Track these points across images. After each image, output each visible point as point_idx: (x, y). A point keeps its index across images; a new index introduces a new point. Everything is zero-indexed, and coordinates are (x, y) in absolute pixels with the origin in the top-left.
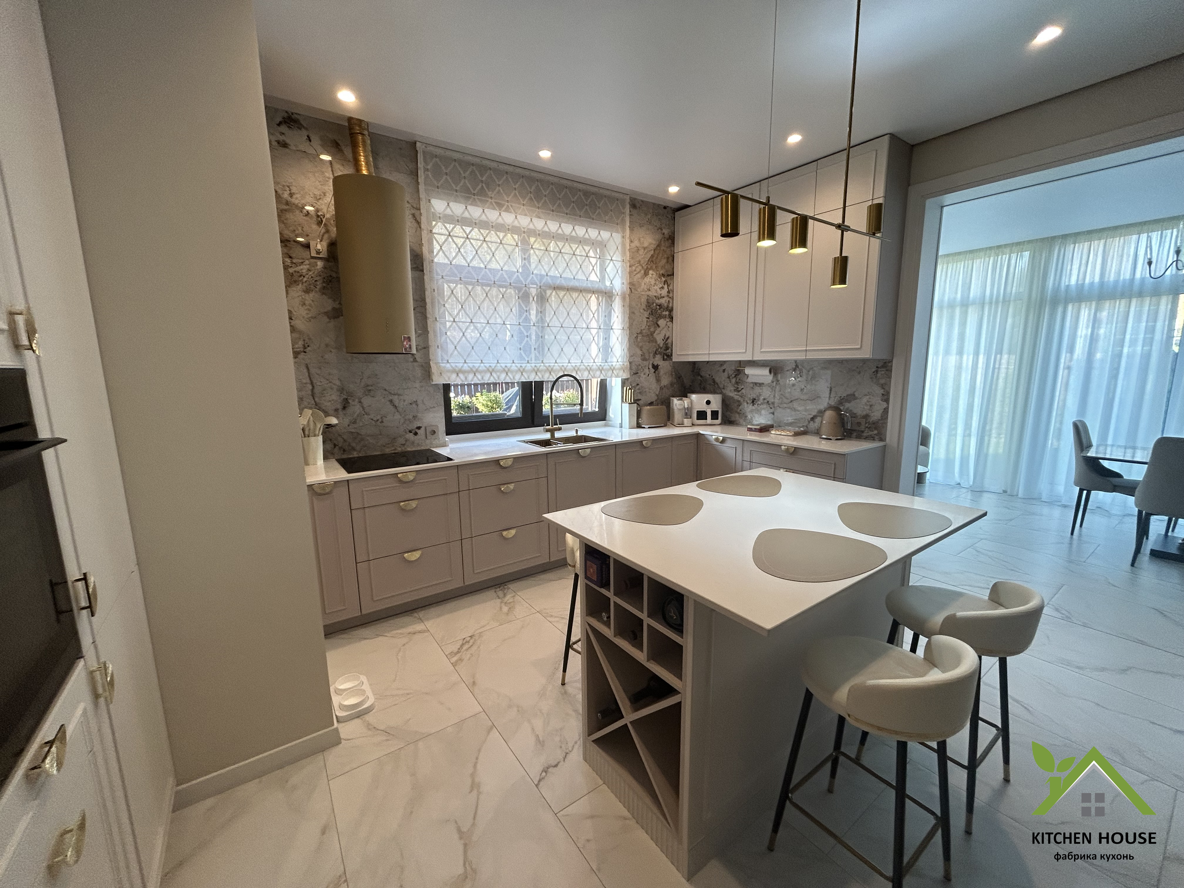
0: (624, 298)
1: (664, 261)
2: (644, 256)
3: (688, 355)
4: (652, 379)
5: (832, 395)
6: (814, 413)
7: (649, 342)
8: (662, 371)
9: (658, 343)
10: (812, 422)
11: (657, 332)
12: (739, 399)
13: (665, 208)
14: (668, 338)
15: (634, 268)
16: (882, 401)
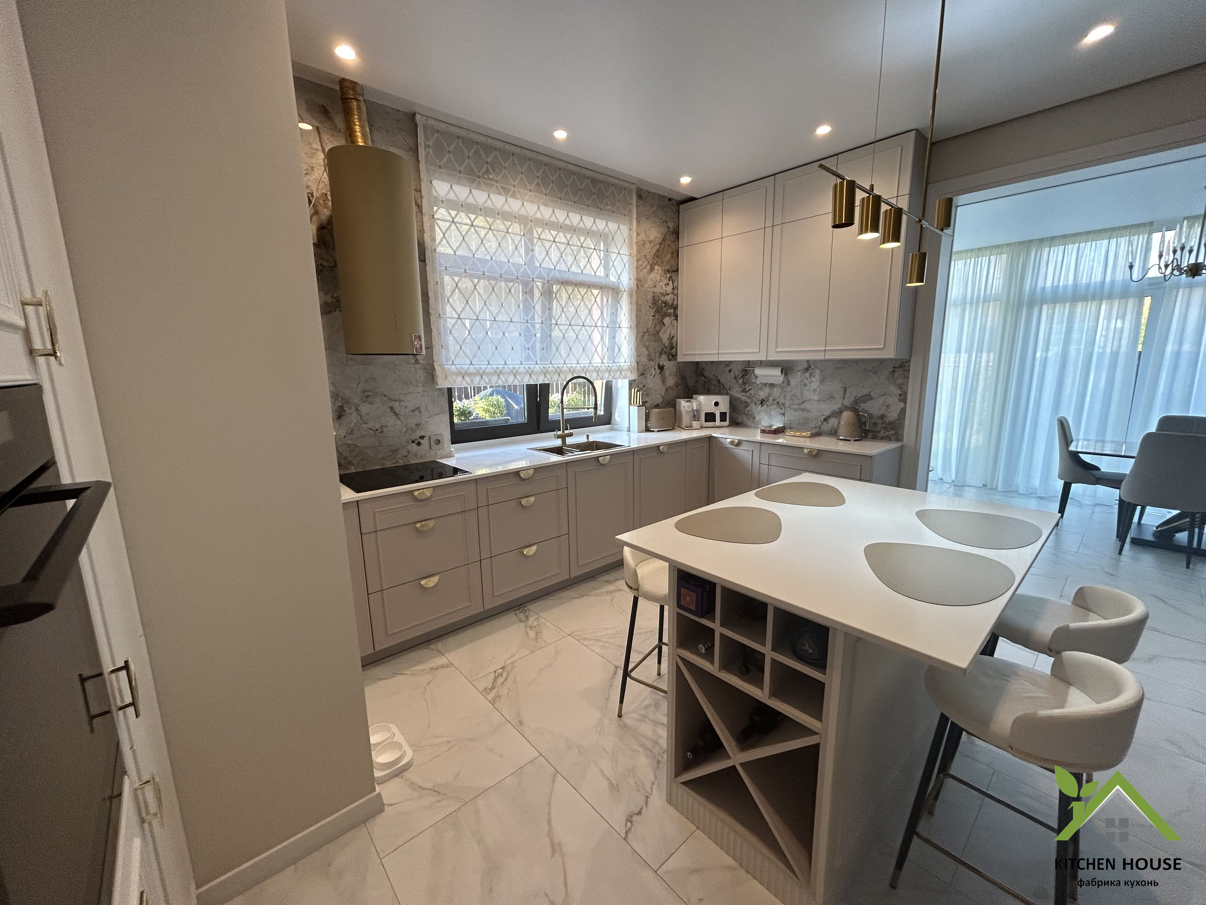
0: (631, 295)
1: (669, 256)
2: (650, 250)
3: (695, 354)
4: (658, 380)
5: (847, 395)
6: (827, 413)
7: (655, 341)
8: (667, 372)
9: (664, 342)
10: (825, 423)
11: (662, 331)
12: (747, 400)
13: (670, 200)
14: (673, 337)
15: (640, 263)
16: (899, 401)
